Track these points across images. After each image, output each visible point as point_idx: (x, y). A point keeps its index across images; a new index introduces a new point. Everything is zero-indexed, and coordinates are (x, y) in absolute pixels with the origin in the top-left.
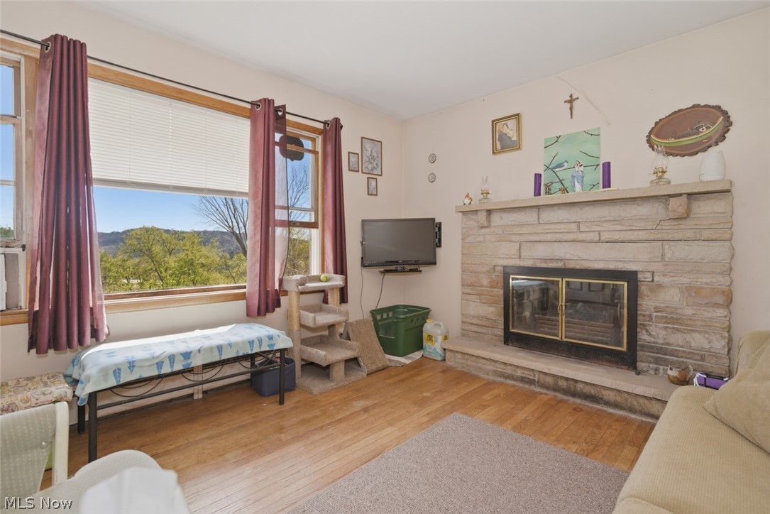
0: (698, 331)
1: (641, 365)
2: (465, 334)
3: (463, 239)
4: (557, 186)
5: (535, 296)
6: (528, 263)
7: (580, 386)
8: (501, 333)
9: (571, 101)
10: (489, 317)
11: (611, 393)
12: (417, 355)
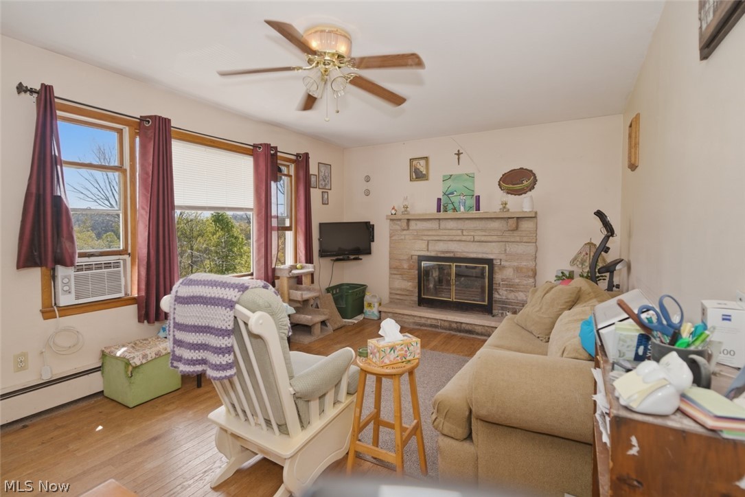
0: (522, 291)
1: (495, 312)
2: (392, 301)
3: (390, 237)
4: (450, 206)
5: (435, 274)
6: (433, 254)
7: (463, 325)
8: (416, 299)
9: (459, 154)
10: (408, 288)
11: (479, 328)
12: (360, 317)
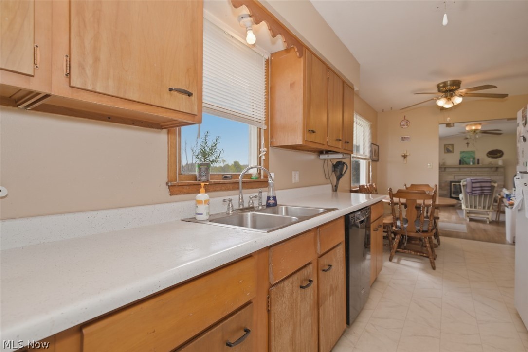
4: (465, 163)
6: (457, 180)
8: (449, 197)
10: (445, 194)
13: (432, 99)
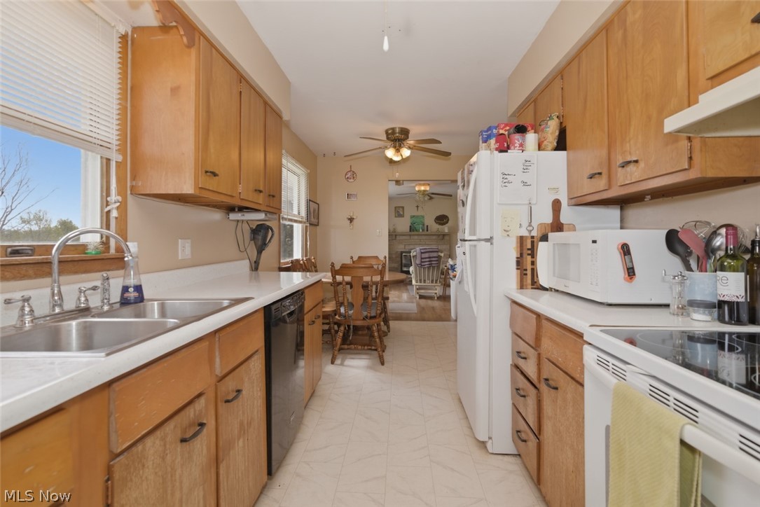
4: (415, 229)
6: (407, 250)
8: (400, 271)
9: (417, 207)
10: (396, 267)
13: (380, 148)
